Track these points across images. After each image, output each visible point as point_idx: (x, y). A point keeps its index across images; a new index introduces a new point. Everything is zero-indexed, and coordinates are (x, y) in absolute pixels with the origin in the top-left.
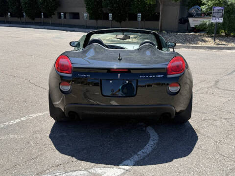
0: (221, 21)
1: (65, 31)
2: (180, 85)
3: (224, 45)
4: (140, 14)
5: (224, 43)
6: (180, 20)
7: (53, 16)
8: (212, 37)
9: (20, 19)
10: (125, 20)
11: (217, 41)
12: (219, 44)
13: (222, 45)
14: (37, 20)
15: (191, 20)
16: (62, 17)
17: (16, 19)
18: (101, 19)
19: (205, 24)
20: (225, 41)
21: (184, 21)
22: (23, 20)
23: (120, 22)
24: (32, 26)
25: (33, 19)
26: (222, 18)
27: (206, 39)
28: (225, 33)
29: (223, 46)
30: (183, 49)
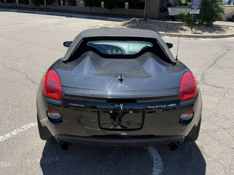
0: (198, 13)
1: (65, 17)
2: (194, 113)
3: (200, 33)
4: (128, 3)
5: (200, 32)
6: (161, 9)
7: (54, 3)
8: (188, 26)
9: (26, 5)
10: (114, 8)
11: (194, 30)
12: (195, 33)
13: (198, 33)
14: (41, 6)
15: (169, 9)
16: (62, 5)
17: (23, 5)
18: (95, 6)
19: (183, 15)
20: (200, 29)
21: (164, 10)
22: (29, 6)
23: (111, 9)
24: (37, 12)
25: (38, 5)
26: (199, 10)
27: (184, 27)
28: (199, 22)
29: (199, 35)
30: (166, 37)
